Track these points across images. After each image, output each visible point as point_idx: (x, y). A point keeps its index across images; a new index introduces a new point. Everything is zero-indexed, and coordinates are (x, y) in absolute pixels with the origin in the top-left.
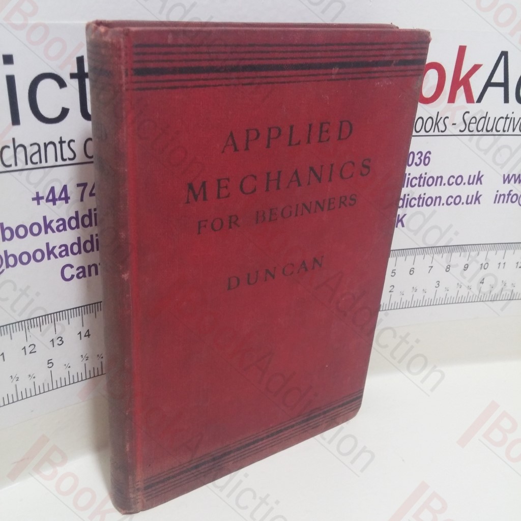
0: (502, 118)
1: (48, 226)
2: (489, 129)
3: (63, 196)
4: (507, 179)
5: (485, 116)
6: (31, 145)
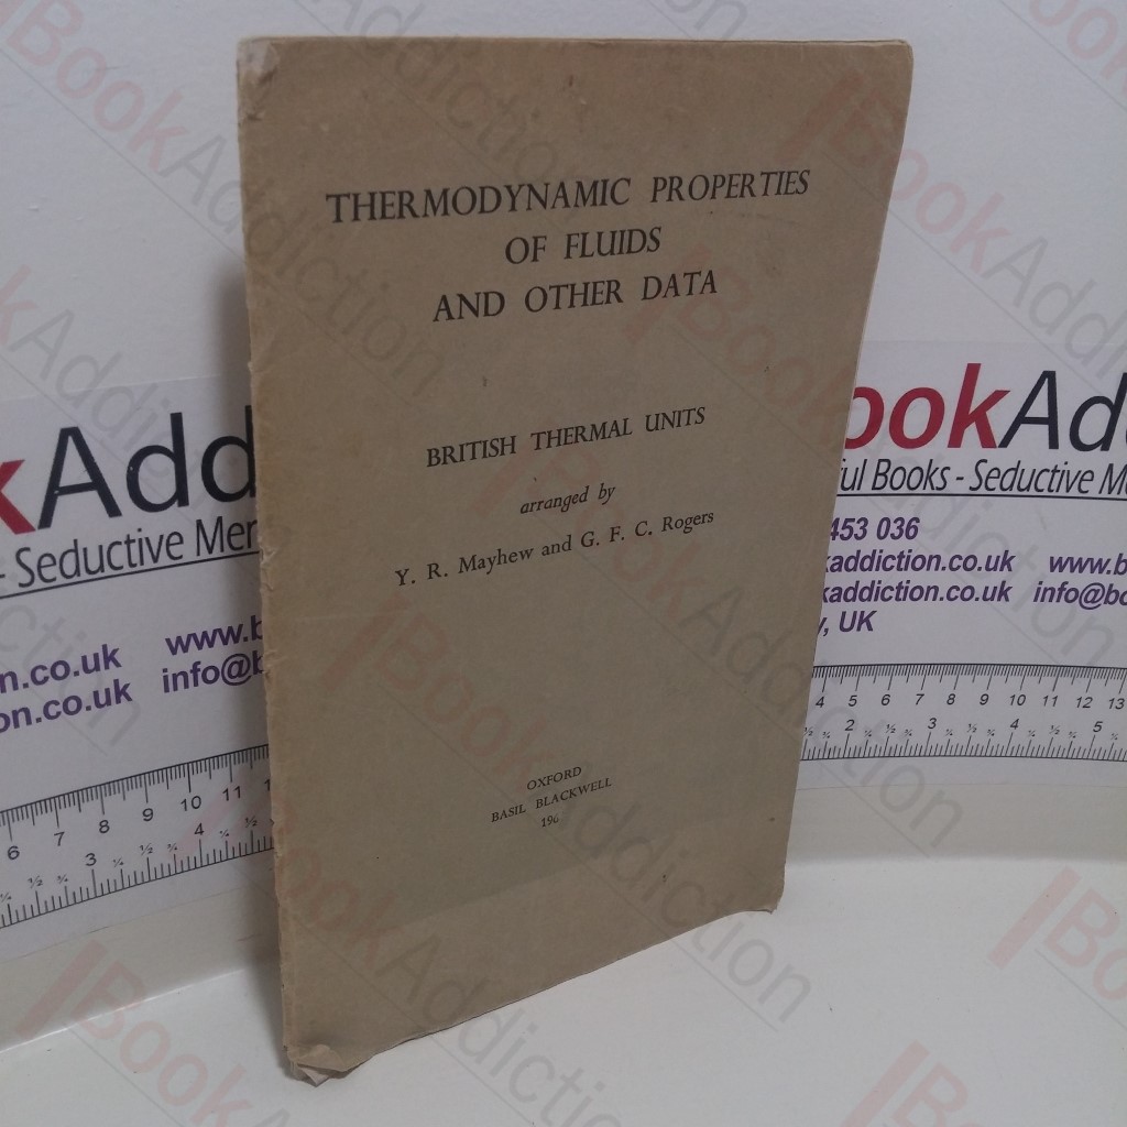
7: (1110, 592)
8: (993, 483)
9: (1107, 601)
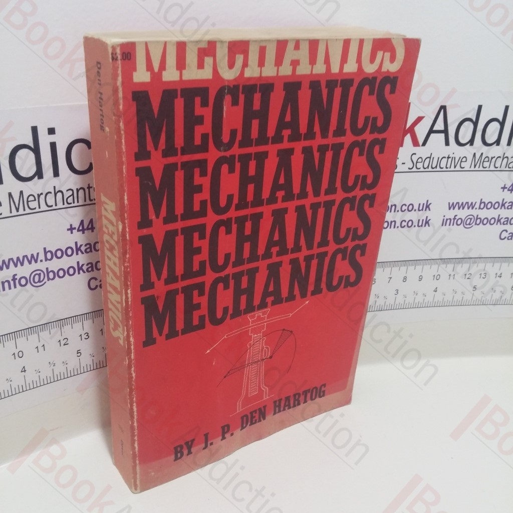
0: (445, 157)
1: (78, 249)
2: (434, 166)
3: (90, 227)
4: (452, 206)
5: (429, 156)
6: (67, 191)
7: (477, 219)
8: (420, 165)
9: (476, 224)
